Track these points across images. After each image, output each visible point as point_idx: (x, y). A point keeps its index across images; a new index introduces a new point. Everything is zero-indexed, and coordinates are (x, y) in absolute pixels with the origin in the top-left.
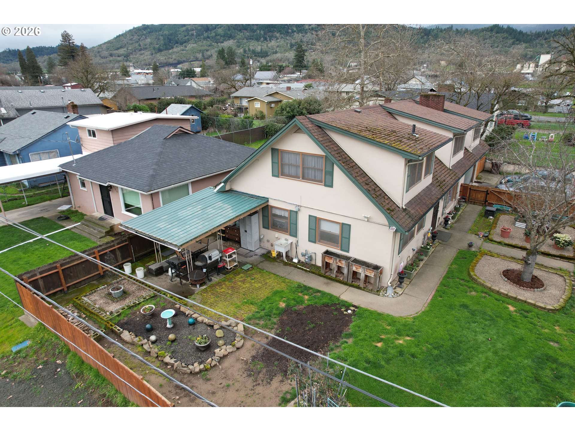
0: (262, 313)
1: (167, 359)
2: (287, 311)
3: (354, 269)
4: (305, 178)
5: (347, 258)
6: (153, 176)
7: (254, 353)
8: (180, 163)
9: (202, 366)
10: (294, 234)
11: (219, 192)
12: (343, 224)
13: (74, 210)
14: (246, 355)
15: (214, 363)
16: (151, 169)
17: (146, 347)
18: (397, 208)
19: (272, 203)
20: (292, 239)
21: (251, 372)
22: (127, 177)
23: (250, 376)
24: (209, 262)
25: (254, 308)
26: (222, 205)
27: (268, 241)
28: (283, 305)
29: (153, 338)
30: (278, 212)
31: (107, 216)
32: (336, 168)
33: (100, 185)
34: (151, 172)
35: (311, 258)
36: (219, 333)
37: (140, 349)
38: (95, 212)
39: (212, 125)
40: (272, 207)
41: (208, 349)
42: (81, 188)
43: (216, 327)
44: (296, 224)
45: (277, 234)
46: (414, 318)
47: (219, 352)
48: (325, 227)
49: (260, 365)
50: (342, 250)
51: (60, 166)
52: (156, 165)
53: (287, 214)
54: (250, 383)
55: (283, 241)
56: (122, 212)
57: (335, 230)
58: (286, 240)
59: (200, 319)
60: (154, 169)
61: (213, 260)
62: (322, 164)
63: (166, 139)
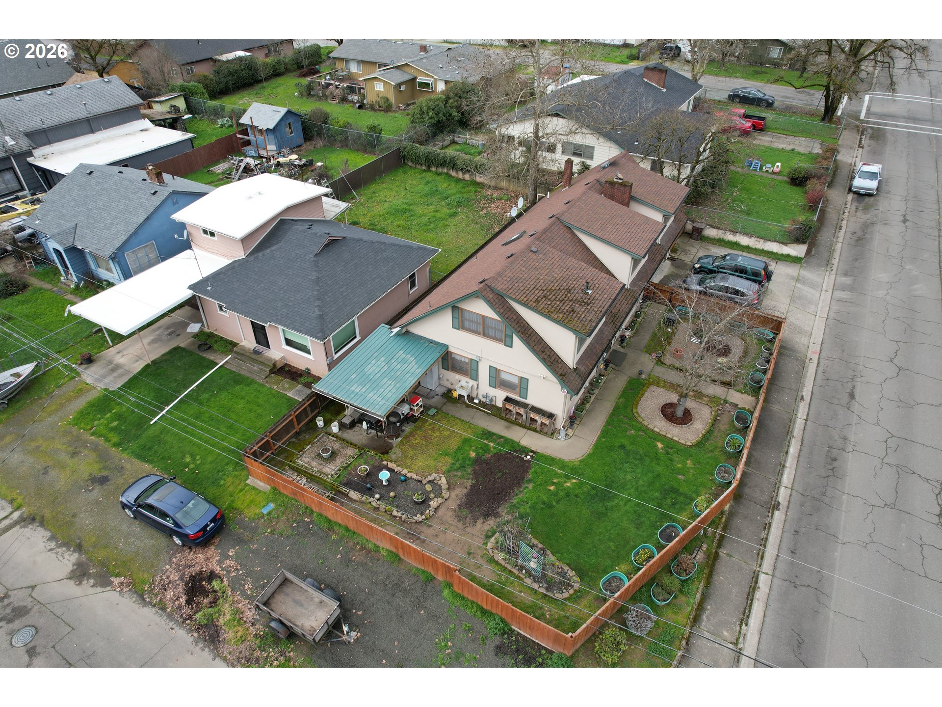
0: (458, 465)
1: (395, 513)
2: (478, 461)
3: (532, 416)
4: (485, 335)
5: (525, 406)
6: (321, 317)
7: (459, 502)
9: (423, 517)
10: (475, 378)
11: (398, 334)
12: (521, 377)
13: (209, 331)
14: (453, 504)
15: (431, 513)
16: (316, 306)
17: (374, 504)
18: (569, 371)
19: (451, 349)
20: (472, 383)
21: (460, 518)
22: (290, 316)
23: (460, 520)
24: (402, 417)
25: (449, 460)
26: (404, 355)
27: (448, 380)
28: (473, 455)
29: (377, 496)
30: (458, 358)
31: (260, 348)
32: (515, 337)
33: (252, 321)
34: (317, 312)
35: (491, 400)
36: (428, 487)
37: (369, 506)
38: (242, 341)
39: (319, 134)
40: (451, 353)
41: (425, 502)
42: (219, 312)
43: (424, 482)
44: (477, 371)
45: (457, 376)
46: (581, 461)
47: (434, 504)
48: (504, 376)
49: (466, 512)
50: (520, 397)
51: (191, 287)
52: (319, 299)
53: (467, 361)
54: (460, 525)
55: (463, 383)
56: (283, 347)
57: (516, 381)
58: (467, 382)
59: (409, 475)
60: (319, 306)
61: (405, 414)
62: (501, 326)
63: (316, 255)
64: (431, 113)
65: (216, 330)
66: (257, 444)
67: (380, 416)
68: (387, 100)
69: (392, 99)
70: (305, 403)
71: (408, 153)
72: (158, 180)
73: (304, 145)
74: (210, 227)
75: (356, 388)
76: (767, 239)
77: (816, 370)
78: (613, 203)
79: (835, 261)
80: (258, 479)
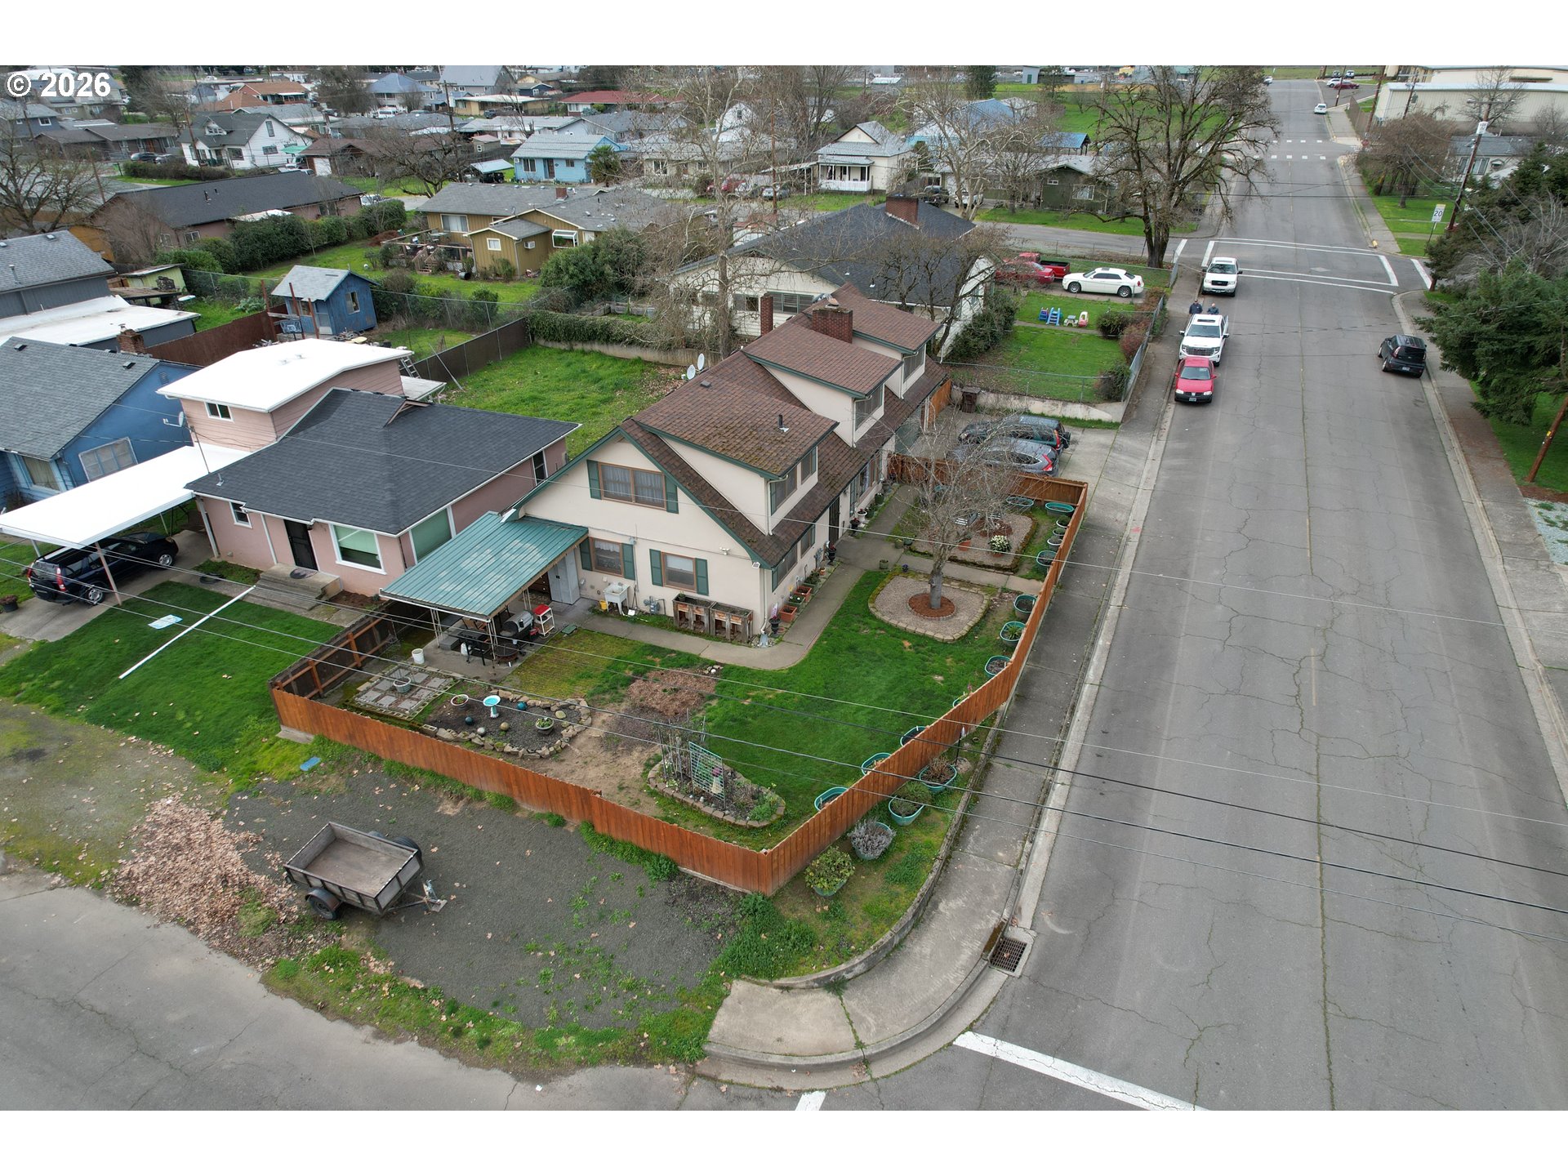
0: (606, 686)
1: (508, 748)
2: (636, 680)
3: (717, 617)
4: (639, 501)
5: (706, 604)
6: (394, 504)
7: (606, 729)
8: (427, 471)
9: (552, 749)
10: (631, 574)
11: (513, 520)
12: (696, 559)
13: (219, 560)
14: (598, 732)
15: (564, 744)
16: (386, 490)
17: (476, 741)
18: (762, 537)
19: (593, 534)
20: (628, 583)
21: (607, 747)
22: (346, 506)
23: (607, 750)
24: (520, 629)
25: (595, 682)
26: (520, 545)
27: (592, 587)
29: (481, 730)
30: (604, 547)
31: (302, 570)
32: (679, 490)
33: (285, 521)
34: (388, 497)
35: (658, 607)
36: (560, 714)
37: (469, 744)
38: (273, 565)
39: (401, 311)
40: (594, 540)
41: (553, 732)
42: (236, 523)
43: (553, 708)
44: (632, 562)
45: (606, 577)
46: (790, 669)
47: (567, 733)
48: (673, 564)
50: (698, 593)
51: (188, 486)
52: (391, 481)
53: (617, 549)
54: (608, 756)
55: (615, 587)
56: (337, 562)
57: (688, 567)
58: (620, 584)
59: (531, 702)
60: (390, 490)
61: (525, 626)
62: (660, 482)
63: (387, 425)
64: (571, 268)
65: (232, 556)
66: (294, 673)
67: (482, 616)
68: (507, 263)
69: (515, 262)
70: (369, 623)
71: (538, 324)
72: (136, 348)
73: (377, 327)
74: (219, 399)
75: (447, 587)
76: (1066, 400)
77: (1137, 550)
78: (826, 337)
79: (1167, 425)
80: (294, 727)
